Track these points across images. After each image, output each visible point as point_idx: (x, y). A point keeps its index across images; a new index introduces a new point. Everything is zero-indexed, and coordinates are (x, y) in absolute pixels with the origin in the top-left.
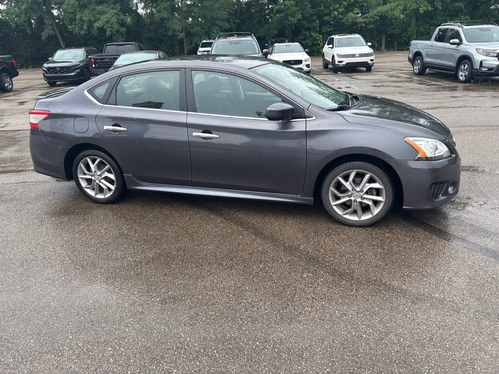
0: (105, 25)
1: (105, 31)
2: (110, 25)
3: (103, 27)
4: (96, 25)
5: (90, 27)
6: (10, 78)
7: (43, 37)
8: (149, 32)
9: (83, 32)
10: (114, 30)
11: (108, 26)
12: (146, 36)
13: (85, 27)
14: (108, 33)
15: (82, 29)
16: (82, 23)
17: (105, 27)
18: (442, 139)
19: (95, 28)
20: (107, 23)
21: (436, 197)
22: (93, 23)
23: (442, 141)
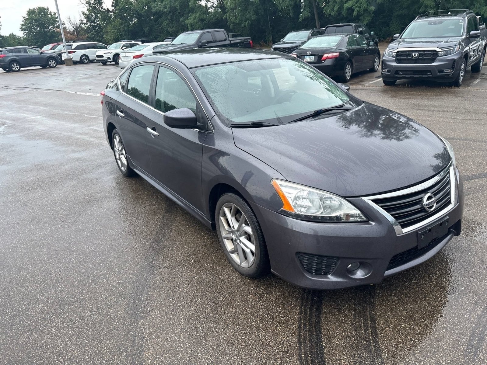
0: (354, 5)
1: (353, 11)
2: (359, 5)
3: (352, 7)
4: (346, 5)
5: (341, 8)
7: (301, 19)
8: (401, 10)
9: (333, 13)
10: (361, 10)
11: (356, 6)
12: (397, 13)
13: (336, 8)
14: (355, 13)
15: (333, 10)
16: (334, 4)
17: (354, 6)
18: (344, 194)
19: (344, 8)
20: (356, 3)
21: (318, 273)
22: (344, 4)
23: (344, 197)
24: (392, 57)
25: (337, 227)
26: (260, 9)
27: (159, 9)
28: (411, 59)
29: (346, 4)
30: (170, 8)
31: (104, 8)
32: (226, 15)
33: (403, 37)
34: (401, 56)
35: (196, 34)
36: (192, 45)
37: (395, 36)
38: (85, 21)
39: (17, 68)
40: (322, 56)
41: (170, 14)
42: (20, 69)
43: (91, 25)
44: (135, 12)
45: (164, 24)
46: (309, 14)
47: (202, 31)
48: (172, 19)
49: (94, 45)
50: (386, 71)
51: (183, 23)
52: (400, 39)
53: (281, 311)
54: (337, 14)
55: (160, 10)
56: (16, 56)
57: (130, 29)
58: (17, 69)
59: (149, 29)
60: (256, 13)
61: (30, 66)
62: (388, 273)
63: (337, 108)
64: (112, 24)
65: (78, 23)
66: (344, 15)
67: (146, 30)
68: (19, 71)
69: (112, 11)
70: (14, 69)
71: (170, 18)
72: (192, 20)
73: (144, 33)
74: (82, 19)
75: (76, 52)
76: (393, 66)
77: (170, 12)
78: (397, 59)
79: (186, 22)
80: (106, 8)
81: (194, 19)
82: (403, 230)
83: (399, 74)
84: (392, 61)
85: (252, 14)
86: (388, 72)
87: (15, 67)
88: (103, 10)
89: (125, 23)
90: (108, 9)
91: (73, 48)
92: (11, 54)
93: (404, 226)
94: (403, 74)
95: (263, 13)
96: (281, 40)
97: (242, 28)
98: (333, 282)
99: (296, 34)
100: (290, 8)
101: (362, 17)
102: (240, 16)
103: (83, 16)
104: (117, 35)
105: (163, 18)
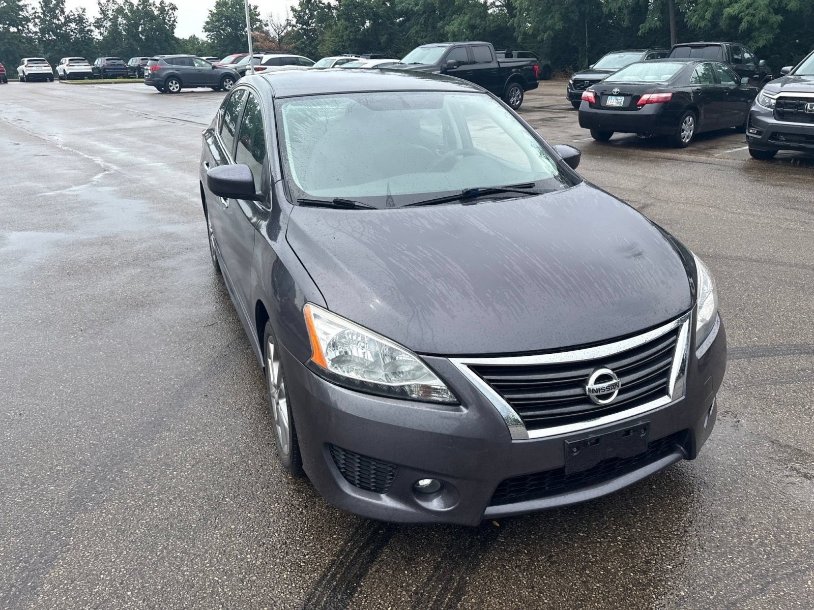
0: (743, 11)
1: (740, 21)
2: (753, 12)
3: (739, 14)
4: (728, 11)
5: (717, 16)
6: (520, 91)
7: (640, 31)
9: (702, 24)
10: (756, 20)
11: (747, 13)
13: (708, 15)
14: (743, 25)
15: (703, 18)
16: (706, 7)
17: (743, 14)
18: (418, 347)
19: (724, 16)
20: (747, 8)
21: (363, 486)
22: (725, 8)
23: (418, 353)
24: (769, 106)
25: (394, 407)
26: (572, 12)
27: (407, 6)
28: (803, 113)
29: (728, 9)
30: (424, 4)
31: (323, 2)
32: (514, 21)
33: (797, 73)
34: (785, 108)
35: (440, 48)
36: (431, 67)
37: (784, 68)
38: (294, 22)
39: (177, 87)
40: (639, 97)
41: (425, 15)
42: (180, 90)
43: (302, 29)
44: (369, 10)
45: (413, 31)
46: (658, 24)
47: (452, 44)
48: (426, 24)
49: (295, 60)
50: (756, 132)
51: (441, 31)
52: (793, 74)
53: (309, 543)
54: (709, 24)
55: (408, 8)
56: (177, 70)
57: (359, 37)
58: (176, 90)
59: (388, 38)
60: (565, 18)
61: (196, 87)
62: (492, 510)
63: (512, 189)
64: (332, 29)
65: (283, 25)
66: (723, 27)
67: (383, 39)
68: (178, 92)
69: (335, 8)
70: (171, 88)
71: (423, 22)
72: (456, 25)
73: (379, 43)
74: (290, 18)
75: (266, 68)
76: (767, 124)
77: (424, 12)
78: (778, 112)
79: (447, 28)
80: (326, 3)
81: (460, 25)
82: (529, 432)
83: (777, 139)
84: (767, 115)
85: (556, 19)
86: (759, 135)
87: (174, 86)
88: (321, 5)
89: (351, 27)
90: (329, 3)
91: (263, 62)
92: (169, 66)
93: (532, 425)
94: (786, 141)
95: (576, 18)
96: (591, 66)
97: (540, 42)
98: (387, 508)
99: (619, 57)
100: (625, 11)
101: (756, 34)
102: (537, 22)
103: (291, 14)
104: (338, 46)
105: (413, 21)
